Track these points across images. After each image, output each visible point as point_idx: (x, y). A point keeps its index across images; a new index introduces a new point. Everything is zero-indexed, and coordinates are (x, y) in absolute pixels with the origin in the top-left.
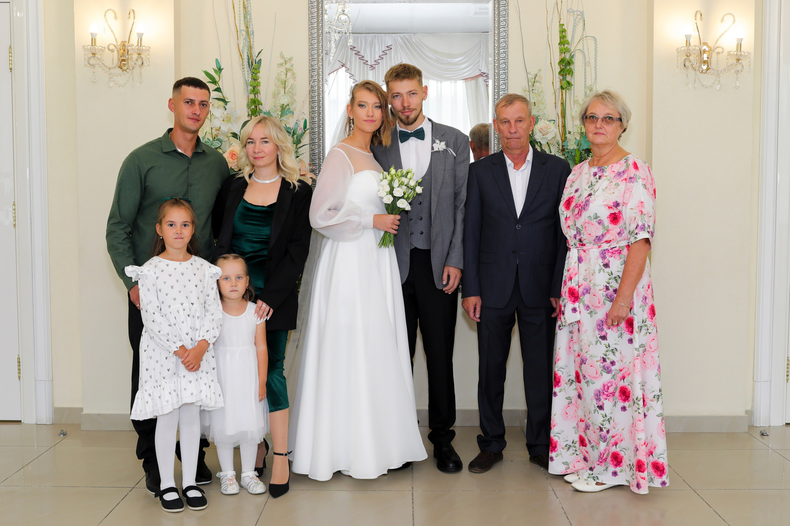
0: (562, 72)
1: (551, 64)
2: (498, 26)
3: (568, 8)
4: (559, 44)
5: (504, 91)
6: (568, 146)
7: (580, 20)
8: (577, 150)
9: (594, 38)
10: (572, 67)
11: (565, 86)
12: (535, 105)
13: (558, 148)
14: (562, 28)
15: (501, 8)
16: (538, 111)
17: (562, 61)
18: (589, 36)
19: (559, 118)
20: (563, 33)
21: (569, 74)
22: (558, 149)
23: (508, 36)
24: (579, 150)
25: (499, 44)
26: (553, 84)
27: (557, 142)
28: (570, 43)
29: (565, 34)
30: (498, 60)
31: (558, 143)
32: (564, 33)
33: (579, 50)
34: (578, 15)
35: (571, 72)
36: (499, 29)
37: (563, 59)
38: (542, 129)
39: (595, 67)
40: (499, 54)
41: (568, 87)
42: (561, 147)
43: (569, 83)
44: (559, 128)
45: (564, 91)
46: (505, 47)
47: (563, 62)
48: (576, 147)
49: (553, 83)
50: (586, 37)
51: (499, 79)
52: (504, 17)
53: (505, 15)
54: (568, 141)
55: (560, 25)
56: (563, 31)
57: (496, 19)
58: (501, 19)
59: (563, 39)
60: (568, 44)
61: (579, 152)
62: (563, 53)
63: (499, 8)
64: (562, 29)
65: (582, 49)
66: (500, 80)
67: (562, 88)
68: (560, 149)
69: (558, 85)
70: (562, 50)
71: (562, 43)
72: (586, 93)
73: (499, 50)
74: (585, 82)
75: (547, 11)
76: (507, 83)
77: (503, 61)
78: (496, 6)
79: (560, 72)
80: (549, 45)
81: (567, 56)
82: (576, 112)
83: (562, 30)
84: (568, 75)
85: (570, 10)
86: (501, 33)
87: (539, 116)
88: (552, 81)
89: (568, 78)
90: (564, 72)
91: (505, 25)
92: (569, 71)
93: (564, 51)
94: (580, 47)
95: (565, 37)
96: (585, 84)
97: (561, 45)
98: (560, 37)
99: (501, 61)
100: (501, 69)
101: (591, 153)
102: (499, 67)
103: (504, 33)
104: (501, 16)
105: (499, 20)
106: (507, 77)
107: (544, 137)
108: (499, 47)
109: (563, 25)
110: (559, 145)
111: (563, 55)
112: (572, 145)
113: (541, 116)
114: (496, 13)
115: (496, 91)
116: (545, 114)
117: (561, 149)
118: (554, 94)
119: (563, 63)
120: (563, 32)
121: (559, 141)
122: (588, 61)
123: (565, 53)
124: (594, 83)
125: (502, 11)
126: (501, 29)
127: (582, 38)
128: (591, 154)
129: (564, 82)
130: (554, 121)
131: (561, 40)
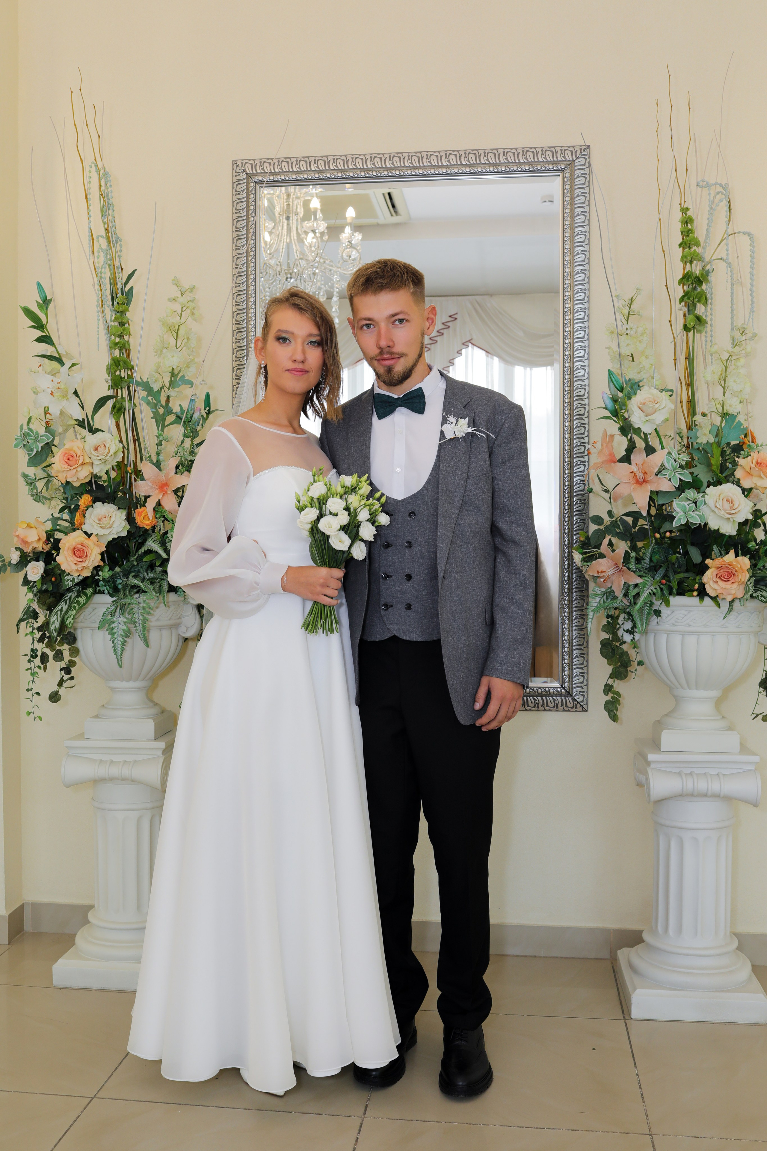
0: (686, 297)
1: (666, 286)
2: (571, 224)
3: (699, 180)
4: (680, 245)
5: (582, 342)
6: (697, 438)
7: (721, 201)
8: (715, 446)
9: (749, 234)
10: (704, 286)
11: (691, 324)
12: (633, 361)
13: (680, 443)
14: (686, 214)
15: (576, 191)
16: (639, 373)
17: (686, 278)
18: (739, 233)
19: (681, 387)
20: (687, 226)
21: (699, 301)
22: (680, 445)
23: (589, 241)
24: (718, 444)
25: (572, 256)
26: (671, 325)
27: (678, 432)
28: (702, 244)
29: (691, 226)
30: (572, 285)
31: (680, 433)
32: (689, 224)
33: (721, 259)
34: (718, 193)
35: (703, 299)
36: (572, 228)
37: (687, 273)
38: (644, 404)
39: (750, 290)
40: (572, 274)
41: (697, 327)
42: (685, 441)
43: (698, 319)
44: (682, 406)
45: (691, 334)
46: (584, 261)
47: (688, 279)
48: (712, 440)
49: (670, 321)
50: (734, 234)
51: (573, 319)
52: (583, 207)
53: (584, 203)
54: (699, 428)
55: (682, 210)
56: (687, 221)
57: (567, 211)
58: (576, 210)
59: (688, 236)
60: (698, 245)
61: (720, 450)
62: (688, 264)
63: (572, 190)
64: (685, 217)
65: (725, 257)
66: (576, 321)
67: (686, 328)
68: (684, 446)
69: (679, 322)
70: (686, 257)
71: (685, 244)
72: (733, 339)
73: (572, 268)
74: (732, 318)
75: (660, 189)
76: (588, 327)
77: (581, 287)
78: (567, 187)
79: (682, 299)
80: (664, 251)
81: (697, 269)
82: (713, 373)
83: (685, 220)
84: (698, 305)
85: (701, 183)
86: (577, 235)
87: (640, 381)
88: (669, 319)
89: (700, 309)
90: (689, 299)
91: (584, 222)
92: (699, 296)
93: (689, 259)
94: (722, 253)
95: (691, 233)
96: (732, 324)
97: (684, 249)
98: (682, 233)
99: (576, 287)
100: (576, 302)
101: (743, 450)
102: (572, 298)
103: (581, 236)
104: (576, 206)
105: (572, 213)
106: (588, 316)
107: (648, 418)
108: (572, 262)
109: (688, 209)
110: (681, 437)
111: (688, 267)
112: (705, 435)
113: (645, 380)
114: (567, 199)
115: (567, 341)
116: (653, 378)
117: (686, 445)
118: (673, 343)
119: (688, 281)
120: (687, 223)
121: (682, 430)
122: (738, 280)
123: (691, 262)
124: (749, 320)
125: (578, 196)
126: (576, 230)
127: (726, 235)
128: (742, 452)
129: (690, 318)
130: (672, 391)
131: (683, 238)
